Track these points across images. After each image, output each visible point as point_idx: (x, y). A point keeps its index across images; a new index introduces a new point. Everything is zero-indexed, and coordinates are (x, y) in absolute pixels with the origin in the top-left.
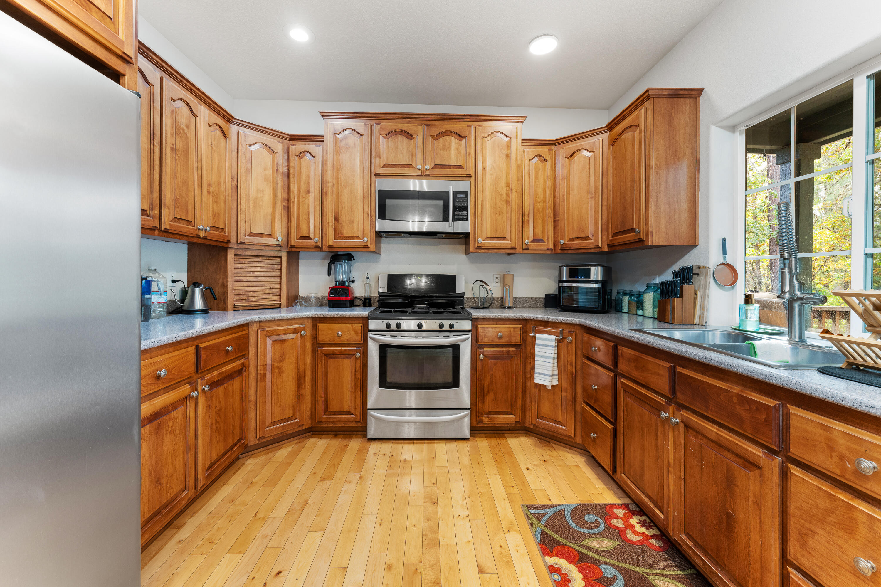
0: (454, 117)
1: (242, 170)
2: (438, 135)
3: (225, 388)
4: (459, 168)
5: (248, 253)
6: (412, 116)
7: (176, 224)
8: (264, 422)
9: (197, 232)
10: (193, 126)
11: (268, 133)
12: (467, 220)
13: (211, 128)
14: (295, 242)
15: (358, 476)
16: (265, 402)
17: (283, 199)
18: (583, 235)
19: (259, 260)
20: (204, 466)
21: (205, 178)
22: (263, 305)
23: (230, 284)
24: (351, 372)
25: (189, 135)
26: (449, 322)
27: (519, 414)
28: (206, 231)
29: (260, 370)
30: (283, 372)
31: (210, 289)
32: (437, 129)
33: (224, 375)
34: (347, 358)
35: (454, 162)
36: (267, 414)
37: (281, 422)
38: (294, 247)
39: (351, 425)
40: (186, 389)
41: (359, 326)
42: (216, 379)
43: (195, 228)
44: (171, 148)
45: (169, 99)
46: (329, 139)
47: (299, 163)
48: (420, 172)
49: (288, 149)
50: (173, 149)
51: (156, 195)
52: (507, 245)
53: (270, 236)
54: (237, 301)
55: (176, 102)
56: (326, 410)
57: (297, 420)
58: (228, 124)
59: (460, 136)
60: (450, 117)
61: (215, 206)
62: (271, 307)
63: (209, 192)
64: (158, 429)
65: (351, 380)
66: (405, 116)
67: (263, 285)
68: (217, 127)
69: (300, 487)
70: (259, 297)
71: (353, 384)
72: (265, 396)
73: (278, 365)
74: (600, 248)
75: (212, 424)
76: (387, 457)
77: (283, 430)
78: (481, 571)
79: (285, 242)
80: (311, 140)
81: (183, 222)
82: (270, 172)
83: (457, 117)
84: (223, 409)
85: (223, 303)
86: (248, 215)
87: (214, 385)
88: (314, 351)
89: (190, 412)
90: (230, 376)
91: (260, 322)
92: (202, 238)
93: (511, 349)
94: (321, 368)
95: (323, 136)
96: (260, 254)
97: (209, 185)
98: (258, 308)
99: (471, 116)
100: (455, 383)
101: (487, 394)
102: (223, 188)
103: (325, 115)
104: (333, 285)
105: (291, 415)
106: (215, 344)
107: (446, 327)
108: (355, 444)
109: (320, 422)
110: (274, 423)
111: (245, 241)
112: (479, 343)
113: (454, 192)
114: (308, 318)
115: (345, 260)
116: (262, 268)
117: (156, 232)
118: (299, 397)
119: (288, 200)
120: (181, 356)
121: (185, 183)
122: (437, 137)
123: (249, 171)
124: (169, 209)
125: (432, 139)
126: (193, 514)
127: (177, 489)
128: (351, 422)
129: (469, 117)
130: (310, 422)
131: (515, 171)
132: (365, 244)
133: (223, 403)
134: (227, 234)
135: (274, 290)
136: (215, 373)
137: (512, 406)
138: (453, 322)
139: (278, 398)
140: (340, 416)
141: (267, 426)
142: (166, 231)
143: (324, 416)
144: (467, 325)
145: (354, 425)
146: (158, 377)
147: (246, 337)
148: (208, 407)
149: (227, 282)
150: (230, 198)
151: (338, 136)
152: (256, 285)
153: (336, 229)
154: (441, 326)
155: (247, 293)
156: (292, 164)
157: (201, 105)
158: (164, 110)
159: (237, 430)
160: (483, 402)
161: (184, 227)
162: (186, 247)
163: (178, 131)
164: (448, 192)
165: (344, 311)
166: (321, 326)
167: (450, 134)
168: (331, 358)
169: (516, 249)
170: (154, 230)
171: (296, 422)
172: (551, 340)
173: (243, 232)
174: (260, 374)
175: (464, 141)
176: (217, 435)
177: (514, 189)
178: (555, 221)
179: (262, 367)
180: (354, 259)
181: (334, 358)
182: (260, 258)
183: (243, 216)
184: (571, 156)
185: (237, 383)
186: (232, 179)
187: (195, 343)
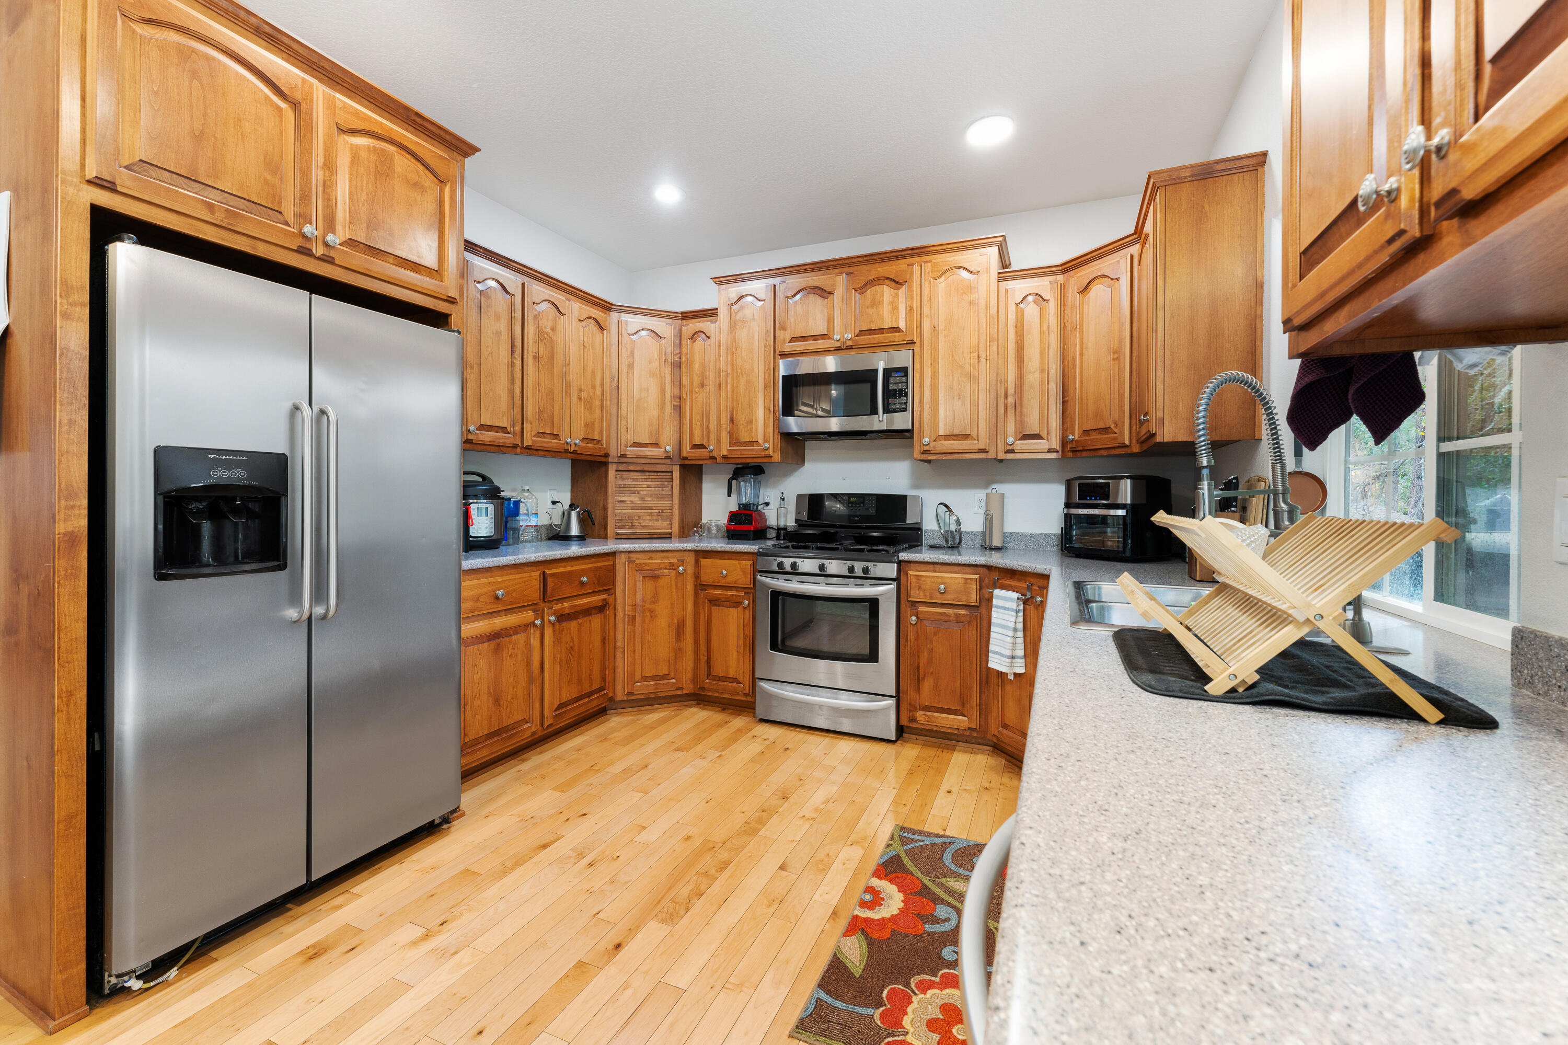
0: (888, 255)
1: (624, 366)
2: (865, 285)
3: (580, 624)
4: (896, 332)
5: (631, 468)
6: (827, 264)
7: (539, 439)
8: (632, 674)
9: (566, 447)
10: (559, 328)
11: (654, 316)
12: (905, 410)
13: (583, 324)
14: (687, 452)
15: (718, 754)
16: (635, 651)
17: (673, 397)
18: (1101, 425)
19: (644, 477)
20: (551, 703)
21: (574, 384)
22: (649, 534)
23: (610, 506)
24: (738, 627)
25: (554, 338)
26: (864, 564)
27: (974, 717)
28: (575, 444)
29: (628, 611)
30: (656, 616)
31: (589, 513)
32: (863, 278)
33: (578, 609)
34: (734, 607)
35: (887, 324)
36: (637, 666)
37: (653, 678)
38: (686, 458)
39: (739, 698)
40: (528, 615)
41: (747, 564)
42: (567, 612)
43: (563, 442)
44: (534, 356)
45: (531, 303)
46: (723, 313)
47: (692, 348)
48: (838, 344)
49: (680, 330)
50: (536, 358)
51: (517, 410)
52: (971, 447)
53: (656, 445)
54: (619, 528)
55: (539, 305)
56: (709, 674)
57: (674, 680)
58: (606, 313)
59: (897, 283)
60: (882, 256)
61: (588, 414)
62: (659, 536)
63: (580, 399)
64: (498, 649)
65: (738, 636)
66: (818, 265)
67: (650, 508)
68: (592, 321)
69: (649, 751)
70: (645, 524)
71: (741, 642)
72: (634, 643)
73: (650, 607)
74: (1127, 446)
75: (561, 660)
76: (767, 742)
77: (656, 689)
78: (782, 867)
79: (677, 453)
80: (706, 316)
81: (548, 436)
82: (655, 364)
83: (891, 255)
84: (576, 647)
85: (603, 529)
86: (630, 421)
87: (563, 618)
88: (696, 595)
89: (535, 642)
90: (587, 612)
91: (630, 552)
92: (572, 453)
93: (962, 612)
94: (703, 617)
95: (717, 309)
96: (646, 469)
97: (581, 390)
98: (644, 536)
99: (912, 249)
100: (873, 656)
101: (923, 679)
102: (598, 392)
103: (720, 281)
104: (735, 508)
105: (666, 673)
106: (566, 572)
107: (859, 572)
108: (739, 722)
109: (703, 689)
110: (645, 679)
111: (627, 453)
112: (910, 599)
113: (885, 370)
114: (689, 551)
115: (751, 475)
116: (649, 486)
117: (519, 449)
118: (678, 652)
119: (680, 399)
120: (523, 580)
121: (551, 393)
122: (861, 290)
123: (631, 366)
124: (531, 424)
125: (857, 294)
126: (540, 753)
127: (518, 717)
128: (739, 694)
129: (910, 252)
130: (692, 686)
131: (985, 326)
132: (766, 452)
133: (576, 640)
134: (604, 446)
135: (663, 514)
136: (566, 605)
137: (962, 701)
138: (870, 564)
139: (649, 648)
140: (726, 683)
141: (637, 680)
142: (528, 448)
143: (707, 681)
144: (890, 570)
145: (743, 698)
146: (497, 598)
147: (612, 570)
148: (557, 641)
149: (608, 504)
150: (609, 402)
151: (734, 307)
152: (642, 508)
153: (730, 433)
154: (851, 569)
155: (630, 518)
156: (684, 350)
157: (570, 301)
158: (526, 317)
159: (596, 675)
160: (918, 689)
161: (549, 442)
162: (569, 462)
163: (541, 335)
164: (876, 371)
165: (744, 544)
166: (704, 562)
167: (881, 281)
168: (716, 605)
169: (987, 452)
170: (516, 448)
171: (673, 683)
172: (1011, 600)
173: (623, 442)
174: (628, 615)
175: (904, 289)
176: (568, 674)
177: (984, 356)
178: (1063, 402)
179: (630, 607)
180: (764, 473)
181: (719, 606)
182: (647, 474)
183: (624, 423)
184: (1085, 289)
185: (596, 621)
186: (612, 379)
187: (542, 568)
